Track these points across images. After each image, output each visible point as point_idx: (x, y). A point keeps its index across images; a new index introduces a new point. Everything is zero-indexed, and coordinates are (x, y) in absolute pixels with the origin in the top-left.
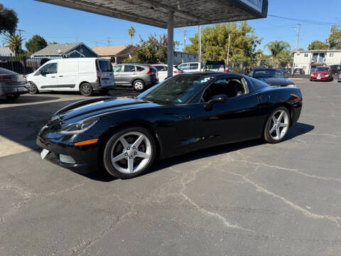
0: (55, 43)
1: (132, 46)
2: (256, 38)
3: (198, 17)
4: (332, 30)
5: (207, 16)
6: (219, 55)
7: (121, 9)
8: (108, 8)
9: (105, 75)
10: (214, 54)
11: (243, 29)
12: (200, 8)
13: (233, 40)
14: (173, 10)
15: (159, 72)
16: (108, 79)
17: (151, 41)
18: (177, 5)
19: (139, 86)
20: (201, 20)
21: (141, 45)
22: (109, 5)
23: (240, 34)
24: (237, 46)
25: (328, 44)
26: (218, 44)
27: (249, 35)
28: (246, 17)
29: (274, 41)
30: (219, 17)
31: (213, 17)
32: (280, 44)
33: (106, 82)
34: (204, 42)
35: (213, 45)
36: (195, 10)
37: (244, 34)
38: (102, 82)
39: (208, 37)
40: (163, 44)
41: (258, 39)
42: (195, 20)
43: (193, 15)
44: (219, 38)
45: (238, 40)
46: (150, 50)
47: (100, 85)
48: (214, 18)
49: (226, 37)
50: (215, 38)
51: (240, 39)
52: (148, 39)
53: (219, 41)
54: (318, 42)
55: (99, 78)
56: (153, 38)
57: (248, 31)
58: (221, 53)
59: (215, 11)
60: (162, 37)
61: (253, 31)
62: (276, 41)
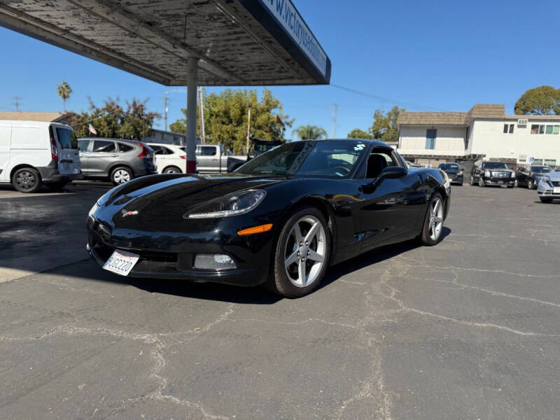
1: (74, 114)
2: (287, 117)
3: (231, 73)
4: (376, 116)
5: (244, 73)
6: (234, 138)
7: (102, 43)
8: (80, 37)
9: (67, 154)
10: (226, 136)
11: (267, 103)
12: (241, 58)
13: (253, 118)
14: (197, 56)
15: (158, 156)
16: (71, 162)
17: (109, 108)
18: (206, 49)
19: (122, 177)
20: (234, 79)
21: (90, 113)
22: (83, 33)
23: (263, 111)
24: (259, 128)
25: (371, 134)
26: (231, 122)
27: (275, 113)
28: (300, 81)
29: (305, 126)
30: (262, 76)
31: (253, 75)
32: (314, 131)
33: (67, 168)
34: (208, 116)
35: (223, 123)
36: (232, 60)
37: (268, 111)
38: (61, 166)
39: (215, 110)
40: (133, 115)
41: (289, 120)
42: (226, 76)
43: (225, 68)
44: (232, 114)
45: (261, 119)
46: (109, 123)
47: (58, 173)
48: (254, 77)
49: (243, 112)
50: (226, 113)
51: (264, 117)
52: (105, 106)
53: (233, 118)
54: (359, 131)
55: (55, 158)
56: (113, 104)
57: (275, 107)
58: (237, 135)
59: (261, 66)
61: (280, 108)
62: (308, 126)
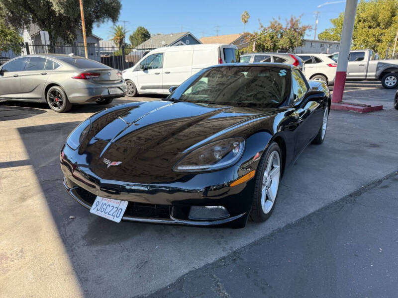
0: (159, 35)
1: (249, 34)
6: (379, 41)
10: (371, 39)
15: (307, 65)
26: (379, 25)
35: (370, 27)
40: (290, 30)
44: (381, 17)
46: (272, 38)
49: (394, 14)
50: (375, 17)
52: (269, 25)
53: (381, 21)
56: (276, 22)
60: (289, 20)
